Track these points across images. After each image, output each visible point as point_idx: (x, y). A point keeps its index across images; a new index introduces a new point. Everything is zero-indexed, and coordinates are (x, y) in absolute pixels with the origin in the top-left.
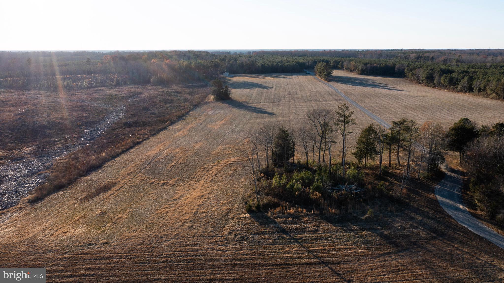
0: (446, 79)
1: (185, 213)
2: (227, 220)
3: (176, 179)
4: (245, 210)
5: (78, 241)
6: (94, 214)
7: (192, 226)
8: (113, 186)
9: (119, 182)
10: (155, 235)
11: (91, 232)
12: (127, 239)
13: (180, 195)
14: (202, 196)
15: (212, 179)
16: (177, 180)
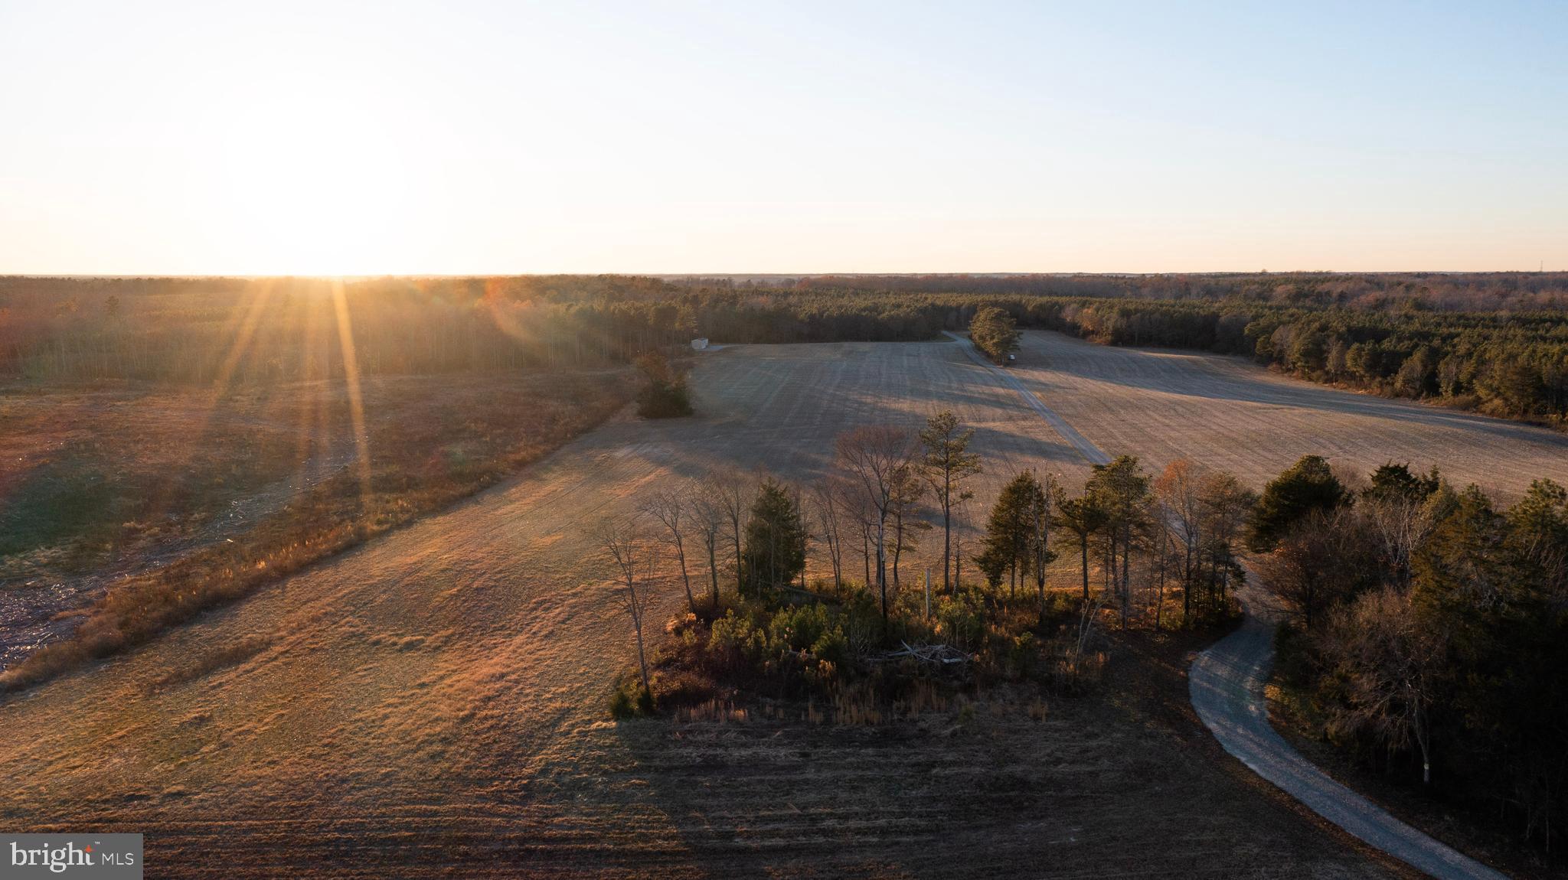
0: (1360, 356)
1: (437, 719)
2: (549, 737)
3: (450, 631)
4: (608, 713)
5: (100, 789)
6: (176, 721)
7: (444, 752)
8: (260, 651)
9: (282, 638)
10: (327, 775)
11: (149, 765)
12: (244, 785)
13: (441, 673)
14: (502, 676)
15: (553, 631)
16: (453, 634)
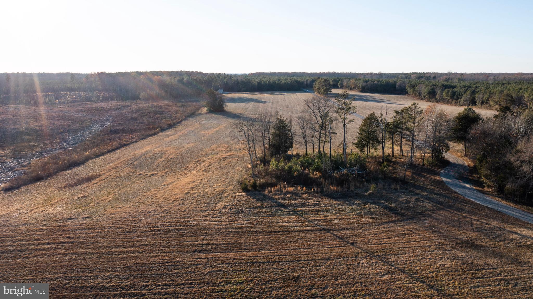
0: (448, 93)
1: (176, 194)
2: (221, 198)
3: (166, 171)
4: (241, 190)
5: (56, 216)
6: (75, 198)
7: (183, 203)
8: (98, 178)
9: (104, 174)
10: (143, 211)
11: (71, 210)
12: (112, 214)
13: (170, 182)
14: (194, 182)
15: (205, 169)
16: (168, 172)
